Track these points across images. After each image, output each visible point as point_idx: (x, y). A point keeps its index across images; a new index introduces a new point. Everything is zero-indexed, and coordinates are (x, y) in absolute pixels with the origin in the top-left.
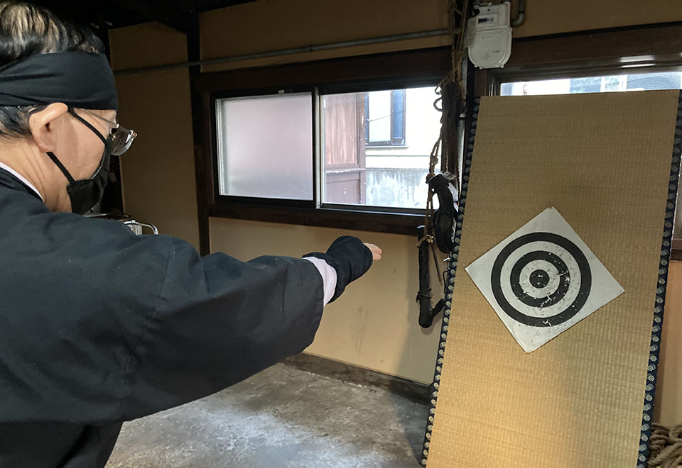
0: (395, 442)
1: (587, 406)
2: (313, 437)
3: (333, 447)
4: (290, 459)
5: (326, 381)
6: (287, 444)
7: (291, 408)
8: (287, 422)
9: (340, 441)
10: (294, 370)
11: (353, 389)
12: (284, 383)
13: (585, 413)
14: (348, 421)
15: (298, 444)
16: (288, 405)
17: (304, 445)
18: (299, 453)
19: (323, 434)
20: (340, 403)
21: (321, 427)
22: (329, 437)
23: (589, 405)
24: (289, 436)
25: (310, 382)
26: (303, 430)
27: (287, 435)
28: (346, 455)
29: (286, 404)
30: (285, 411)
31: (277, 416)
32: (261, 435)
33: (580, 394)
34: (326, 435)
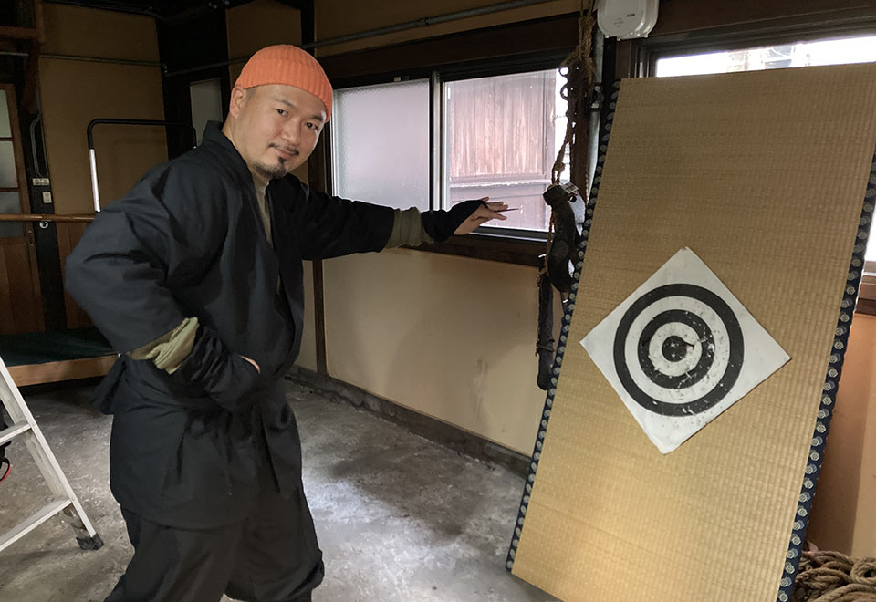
0: (488, 536)
1: (717, 514)
2: (389, 517)
3: (407, 532)
4: (348, 540)
5: (438, 450)
6: (354, 521)
7: (380, 479)
8: (367, 495)
9: (418, 526)
10: (405, 433)
11: (468, 464)
12: (386, 448)
13: (714, 524)
14: (442, 502)
15: (367, 523)
16: (378, 475)
17: (374, 525)
18: (362, 534)
19: (403, 514)
20: (442, 479)
21: (406, 505)
22: (408, 519)
23: (720, 513)
24: (362, 512)
25: (419, 450)
26: (382, 507)
27: (360, 510)
28: (418, 543)
29: (375, 474)
30: (371, 482)
31: (358, 487)
32: (330, 507)
33: (710, 497)
34: (406, 516)
